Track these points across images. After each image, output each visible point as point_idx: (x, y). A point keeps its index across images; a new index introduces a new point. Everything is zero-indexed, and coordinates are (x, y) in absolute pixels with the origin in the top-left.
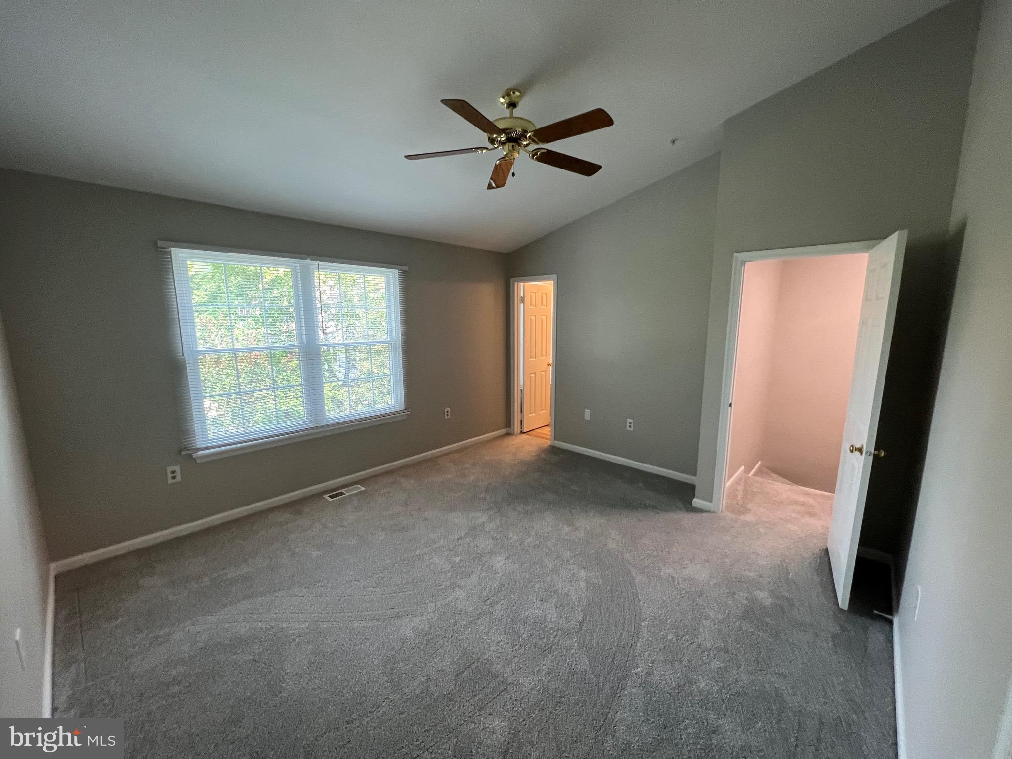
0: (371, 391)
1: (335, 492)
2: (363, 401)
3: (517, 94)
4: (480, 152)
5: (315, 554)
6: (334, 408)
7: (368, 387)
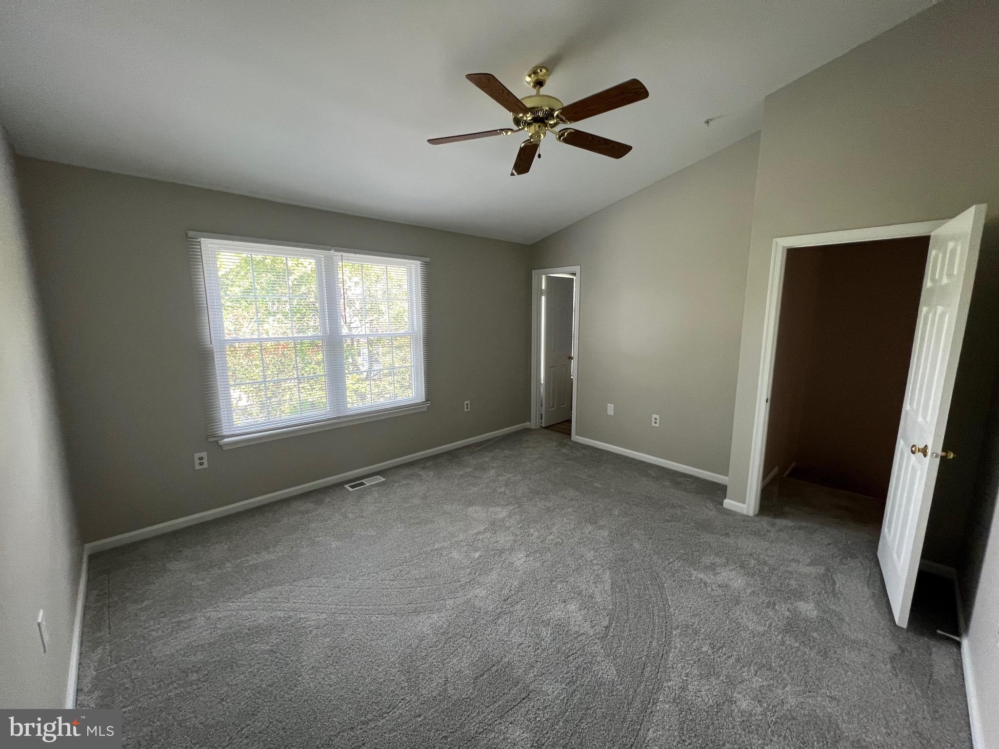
0: (393, 385)
1: (356, 482)
2: (385, 394)
3: (544, 71)
4: (505, 134)
5: (334, 545)
6: (357, 400)
7: (390, 380)
